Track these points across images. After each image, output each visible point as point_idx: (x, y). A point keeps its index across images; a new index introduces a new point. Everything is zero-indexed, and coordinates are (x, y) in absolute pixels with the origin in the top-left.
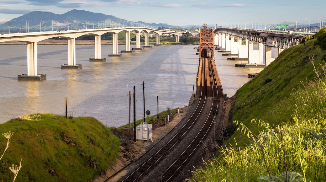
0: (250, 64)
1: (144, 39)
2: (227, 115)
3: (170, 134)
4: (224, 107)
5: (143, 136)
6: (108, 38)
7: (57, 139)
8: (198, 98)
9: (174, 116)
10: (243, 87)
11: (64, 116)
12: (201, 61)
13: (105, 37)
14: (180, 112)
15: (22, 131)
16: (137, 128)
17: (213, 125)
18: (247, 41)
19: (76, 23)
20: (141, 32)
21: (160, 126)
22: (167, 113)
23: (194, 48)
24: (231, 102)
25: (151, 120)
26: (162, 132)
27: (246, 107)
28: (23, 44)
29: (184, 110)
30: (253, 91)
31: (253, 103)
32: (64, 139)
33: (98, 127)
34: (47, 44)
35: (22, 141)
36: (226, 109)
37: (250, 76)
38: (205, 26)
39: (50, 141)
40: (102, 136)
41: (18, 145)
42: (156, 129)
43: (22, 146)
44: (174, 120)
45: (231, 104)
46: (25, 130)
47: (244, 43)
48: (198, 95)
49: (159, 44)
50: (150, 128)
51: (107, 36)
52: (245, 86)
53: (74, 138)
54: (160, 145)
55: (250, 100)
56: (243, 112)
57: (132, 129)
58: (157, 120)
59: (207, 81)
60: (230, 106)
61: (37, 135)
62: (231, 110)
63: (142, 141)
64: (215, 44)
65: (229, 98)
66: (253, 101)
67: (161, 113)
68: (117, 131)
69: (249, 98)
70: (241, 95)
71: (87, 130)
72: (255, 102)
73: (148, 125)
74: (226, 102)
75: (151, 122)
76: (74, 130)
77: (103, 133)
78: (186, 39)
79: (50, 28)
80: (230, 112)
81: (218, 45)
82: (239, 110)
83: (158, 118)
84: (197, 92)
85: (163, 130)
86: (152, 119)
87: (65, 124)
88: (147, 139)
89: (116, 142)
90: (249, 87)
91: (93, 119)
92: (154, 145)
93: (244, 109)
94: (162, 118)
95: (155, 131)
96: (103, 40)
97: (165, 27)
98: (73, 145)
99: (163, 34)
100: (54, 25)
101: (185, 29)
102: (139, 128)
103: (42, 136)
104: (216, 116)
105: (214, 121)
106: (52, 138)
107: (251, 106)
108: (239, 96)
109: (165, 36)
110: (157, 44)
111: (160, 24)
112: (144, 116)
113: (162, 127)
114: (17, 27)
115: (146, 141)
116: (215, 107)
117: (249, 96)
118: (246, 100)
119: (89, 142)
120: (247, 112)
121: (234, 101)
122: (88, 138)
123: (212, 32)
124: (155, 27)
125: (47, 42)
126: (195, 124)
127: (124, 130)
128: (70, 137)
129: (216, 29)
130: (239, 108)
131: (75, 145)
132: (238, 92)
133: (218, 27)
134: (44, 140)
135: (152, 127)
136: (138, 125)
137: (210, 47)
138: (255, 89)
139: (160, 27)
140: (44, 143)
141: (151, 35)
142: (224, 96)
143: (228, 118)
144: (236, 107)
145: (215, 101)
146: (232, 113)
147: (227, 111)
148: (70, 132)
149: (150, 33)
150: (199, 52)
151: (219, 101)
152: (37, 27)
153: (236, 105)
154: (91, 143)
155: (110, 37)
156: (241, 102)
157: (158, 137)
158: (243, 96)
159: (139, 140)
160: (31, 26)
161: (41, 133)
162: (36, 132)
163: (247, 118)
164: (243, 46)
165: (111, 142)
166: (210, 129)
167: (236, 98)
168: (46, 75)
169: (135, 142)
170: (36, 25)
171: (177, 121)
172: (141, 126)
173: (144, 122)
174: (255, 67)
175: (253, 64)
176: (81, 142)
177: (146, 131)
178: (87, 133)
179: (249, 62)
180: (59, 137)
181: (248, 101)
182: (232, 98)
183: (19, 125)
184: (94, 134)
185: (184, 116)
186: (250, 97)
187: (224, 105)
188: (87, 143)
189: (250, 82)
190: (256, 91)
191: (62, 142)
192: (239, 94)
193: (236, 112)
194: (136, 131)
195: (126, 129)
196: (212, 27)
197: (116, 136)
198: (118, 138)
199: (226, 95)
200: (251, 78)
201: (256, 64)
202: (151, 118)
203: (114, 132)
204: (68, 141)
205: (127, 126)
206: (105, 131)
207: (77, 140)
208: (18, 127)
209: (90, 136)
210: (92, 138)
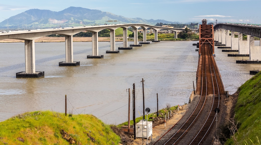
0: (252, 60)
1: (142, 36)
2: (229, 113)
3: (170, 132)
4: (226, 105)
5: (143, 134)
6: (105, 35)
7: (57, 137)
8: (199, 96)
9: (174, 114)
10: (244, 84)
11: (64, 114)
12: (201, 58)
13: (103, 34)
14: (180, 109)
15: (23, 129)
16: (136, 126)
17: (215, 122)
18: (248, 36)
19: (73, 20)
20: (139, 29)
21: (160, 124)
22: (167, 110)
23: (194, 45)
24: (232, 99)
25: (151, 118)
26: (162, 130)
27: (248, 104)
28: (20, 42)
29: (184, 108)
30: (256, 88)
31: (256, 100)
32: (64, 136)
33: (97, 125)
34: (44, 41)
35: (22, 139)
36: (228, 107)
37: (252, 73)
38: (204, 22)
39: (50, 139)
40: (102, 134)
41: (18, 142)
42: (156, 127)
43: (23, 143)
44: (174, 118)
45: (232, 101)
46: (26, 127)
47: (245, 39)
48: (198, 92)
49: (157, 40)
50: (150, 126)
51: (105, 32)
52: (247, 83)
53: (74, 136)
54: (161, 143)
55: (253, 97)
56: (246, 110)
57: (132, 126)
58: (157, 117)
59: (208, 78)
60: (231, 104)
61: (38, 132)
62: (233, 107)
63: (141, 139)
64: (215, 40)
65: (231, 96)
66: (256, 98)
67: (160, 111)
68: (116, 129)
69: (251, 95)
70: (243, 92)
71: (86, 128)
72: (258, 99)
73: (148, 122)
74: (227, 99)
75: (151, 119)
76: (74, 127)
77: (103, 130)
78: (185, 35)
79: (47, 25)
80: (232, 109)
81: (218, 42)
82: (241, 108)
83: (158, 115)
84: (197, 89)
85: (163, 127)
86: (152, 116)
87: (65, 122)
88: (147, 136)
89: (116, 140)
90: (251, 84)
91: (93, 117)
92: (155, 143)
93: (246, 106)
94: (162, 115)
95: (155, 129)
96: (100, 37)
97: (163, 24)
98: (73, 142)
99: (161, 30)
100: (52, 23)
101: (184, 25)
102: (139, 126)
103: (42, 133)
104: (218, 114)
105: (215, 119)
106: (52, 135)
107: (255, 104)
108: (241, 93)
109: (164, 32)
110: (155, 40)
111: (158, 20)
112: (144, 114)
113: (162, 125)
114: (15, 25)
115: (146, 138)
116: (216, 104)
117: (251, 93)
118: (249, 98)
119: (88, 140)
120: (250, 110)
121: (236, 99)
122: (88, 135)
123: (212, 27)
124: (153, 23)
125: (44, 40)
126: (195, 122)
127: (124, 128)
128: (70, 134)
129: (215, 24)
130: (241, 106)
131: (75, 142)
132: (240, 89)
133: (218, 23)
134: (44, 137)
135: (152, 125)
136: (137, 122)
137: (210, 43)
138: (258, 86)
139: (158, 23)
140: (45, 140)
141: (149, 31)
142: (226, 93)
143: (229, 116)
144: (239, 105)
145: (216, 99)
146: (234, 111)
147: (229, 108)
148: (70, 129)
149: (148, 29)
150: (198, 49)
151: (220, 98)
152: (34, 25)
153: (238, 103)
154: (91, 141)
155: (107, 34)
156: (244, 99)
157: (158, 135)
158: (245, 94)
159: (139, 138)
160: (29, 24)
161: (41, 130)
162: (36, 129)
163: (250, 115)
164: (243, 41)
165: (111, 140)
166: (212, 127)
167: (238, 95)
168: (44, 72)
169: (135, 140)
170: (34, 23)
171: (177, 119)
172: (140, 123)
173: (144, 119)
174: (256, 63)
175: (255, 60)
176: (81, 140)
177: (145, 128)
178: (86, 130)
179: (250, 58)
180: (59, 135)
181: (250, 99)
182: (233, 96)
183: (19, 122)
184: (94, 132)
185: (184, 114)
186: (253, 94)
187: (226, 103)
188: (87, 141)
189: (253, 79)
190: (258, 88)
191: (62, 139)
192: (241, 91)
193: (238, 110)
194: (136, 128)
195: (125, 126)
196: (211, 23)
197: (115, 134)
198: (118, 136)
199: (227, 92)
200: (253, 74)
201: (257, 60)
202: (150, 115)
203: (113, 130)
204: (68, 138)
205: (127, 124)
206: (104, 129)
207: (76, 138)
208: (19, 124)
209: (89, 133)
210: (92, 135)
